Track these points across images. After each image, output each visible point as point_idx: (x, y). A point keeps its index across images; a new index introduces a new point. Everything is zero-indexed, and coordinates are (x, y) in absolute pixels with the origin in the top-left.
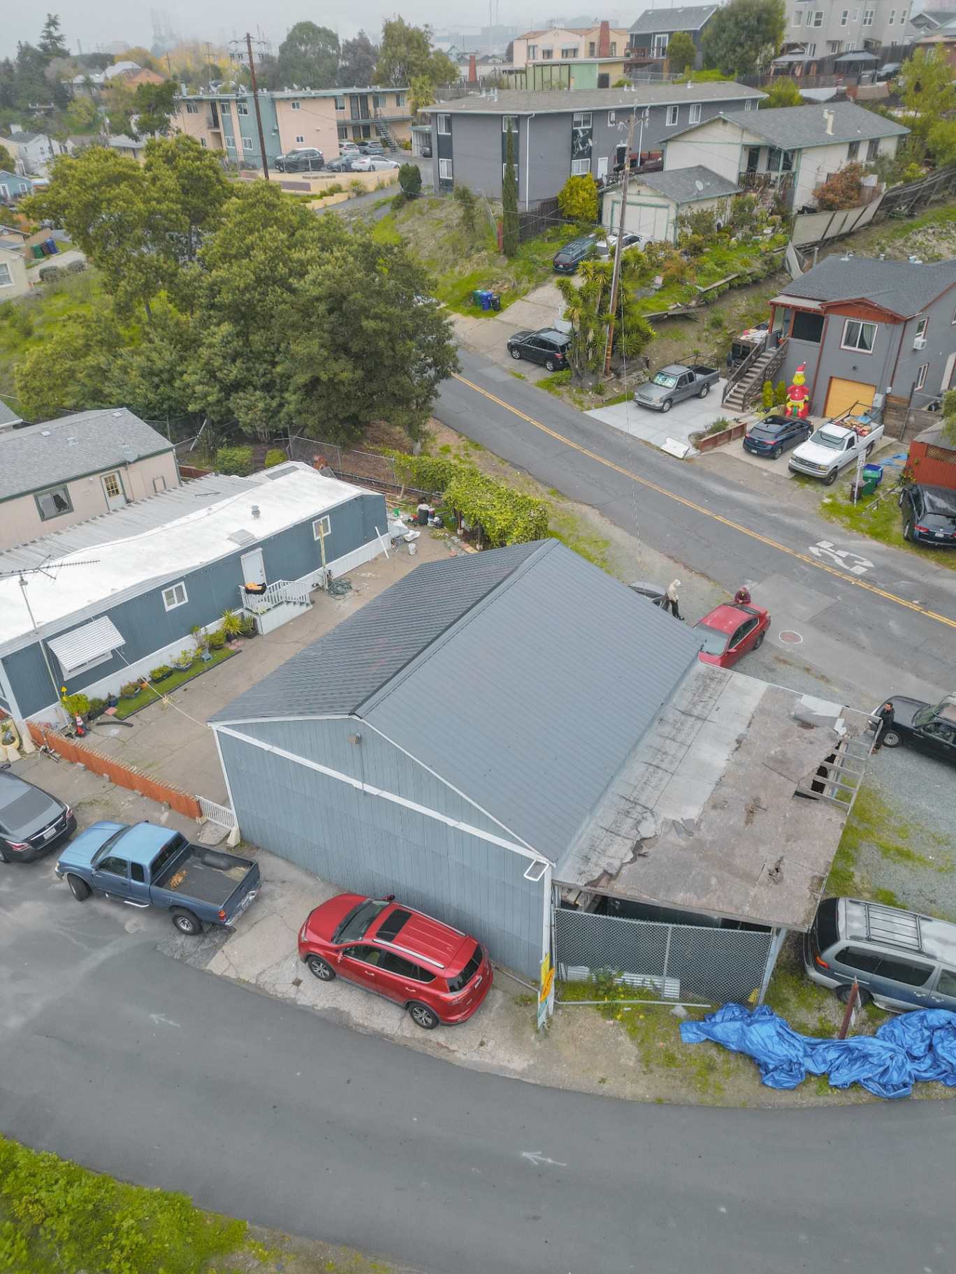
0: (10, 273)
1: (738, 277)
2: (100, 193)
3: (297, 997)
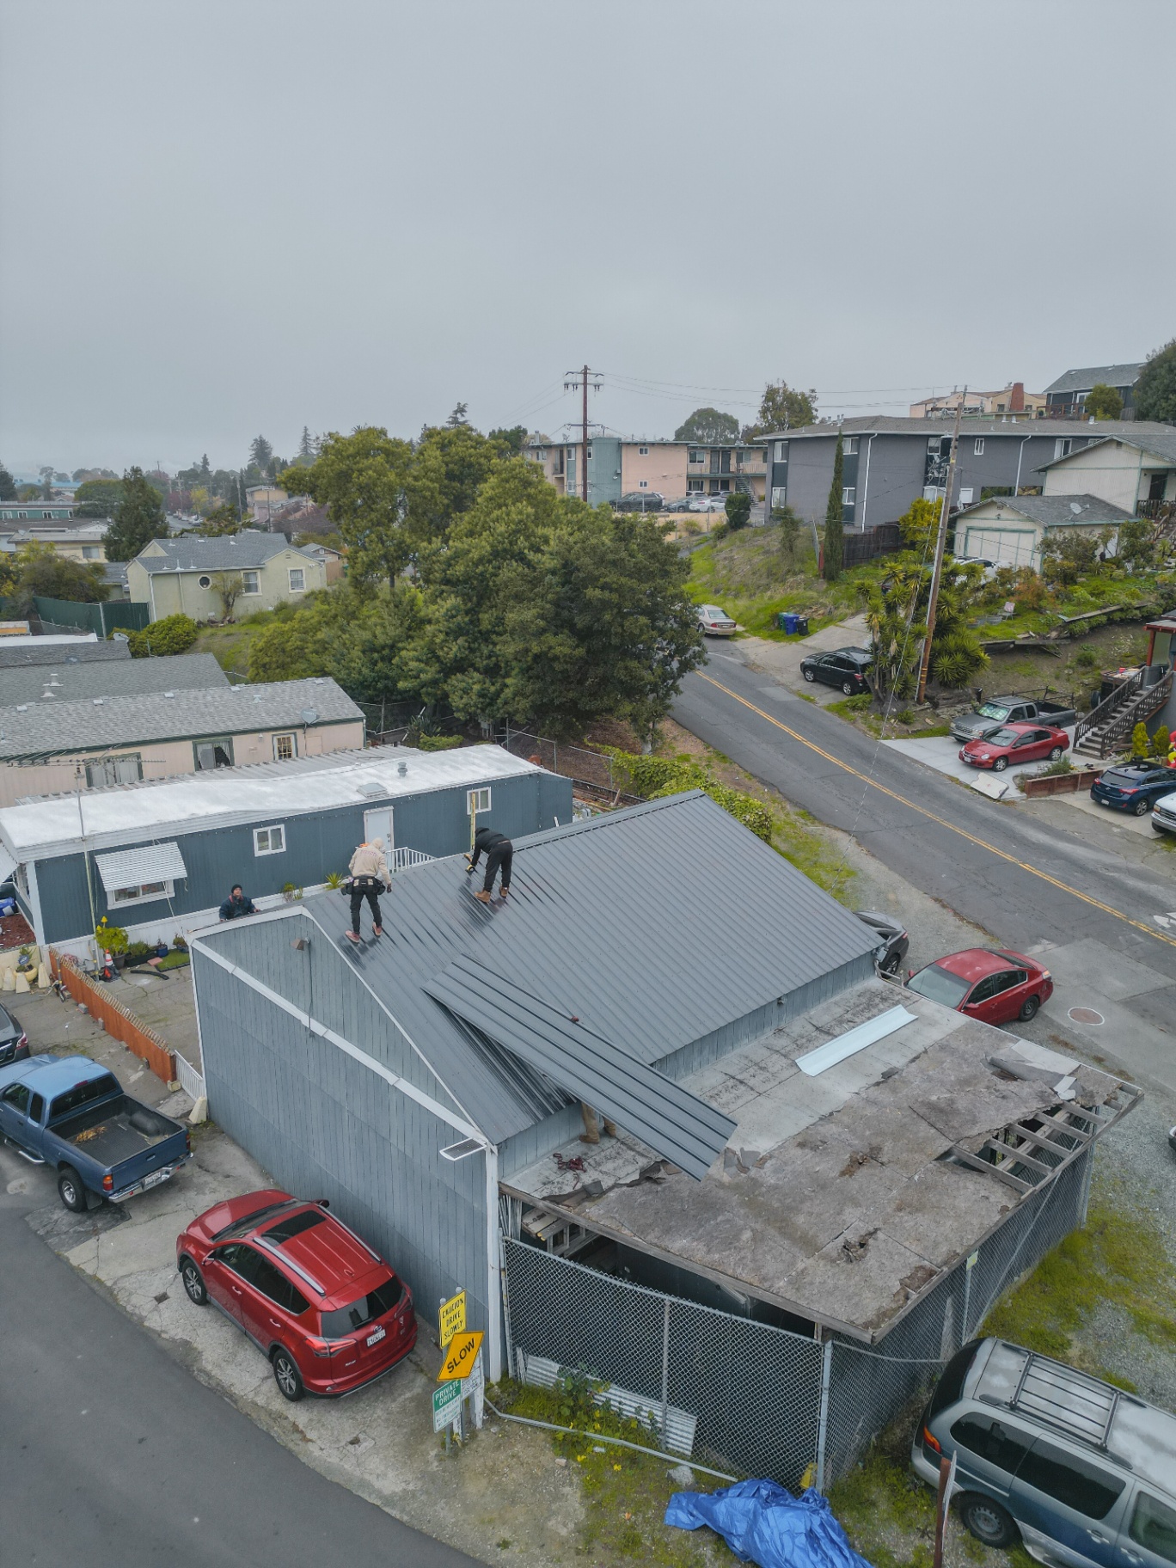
0: (304, 578)
1: (1121, 610)
2: (355, 464)
3: (150, 1316)
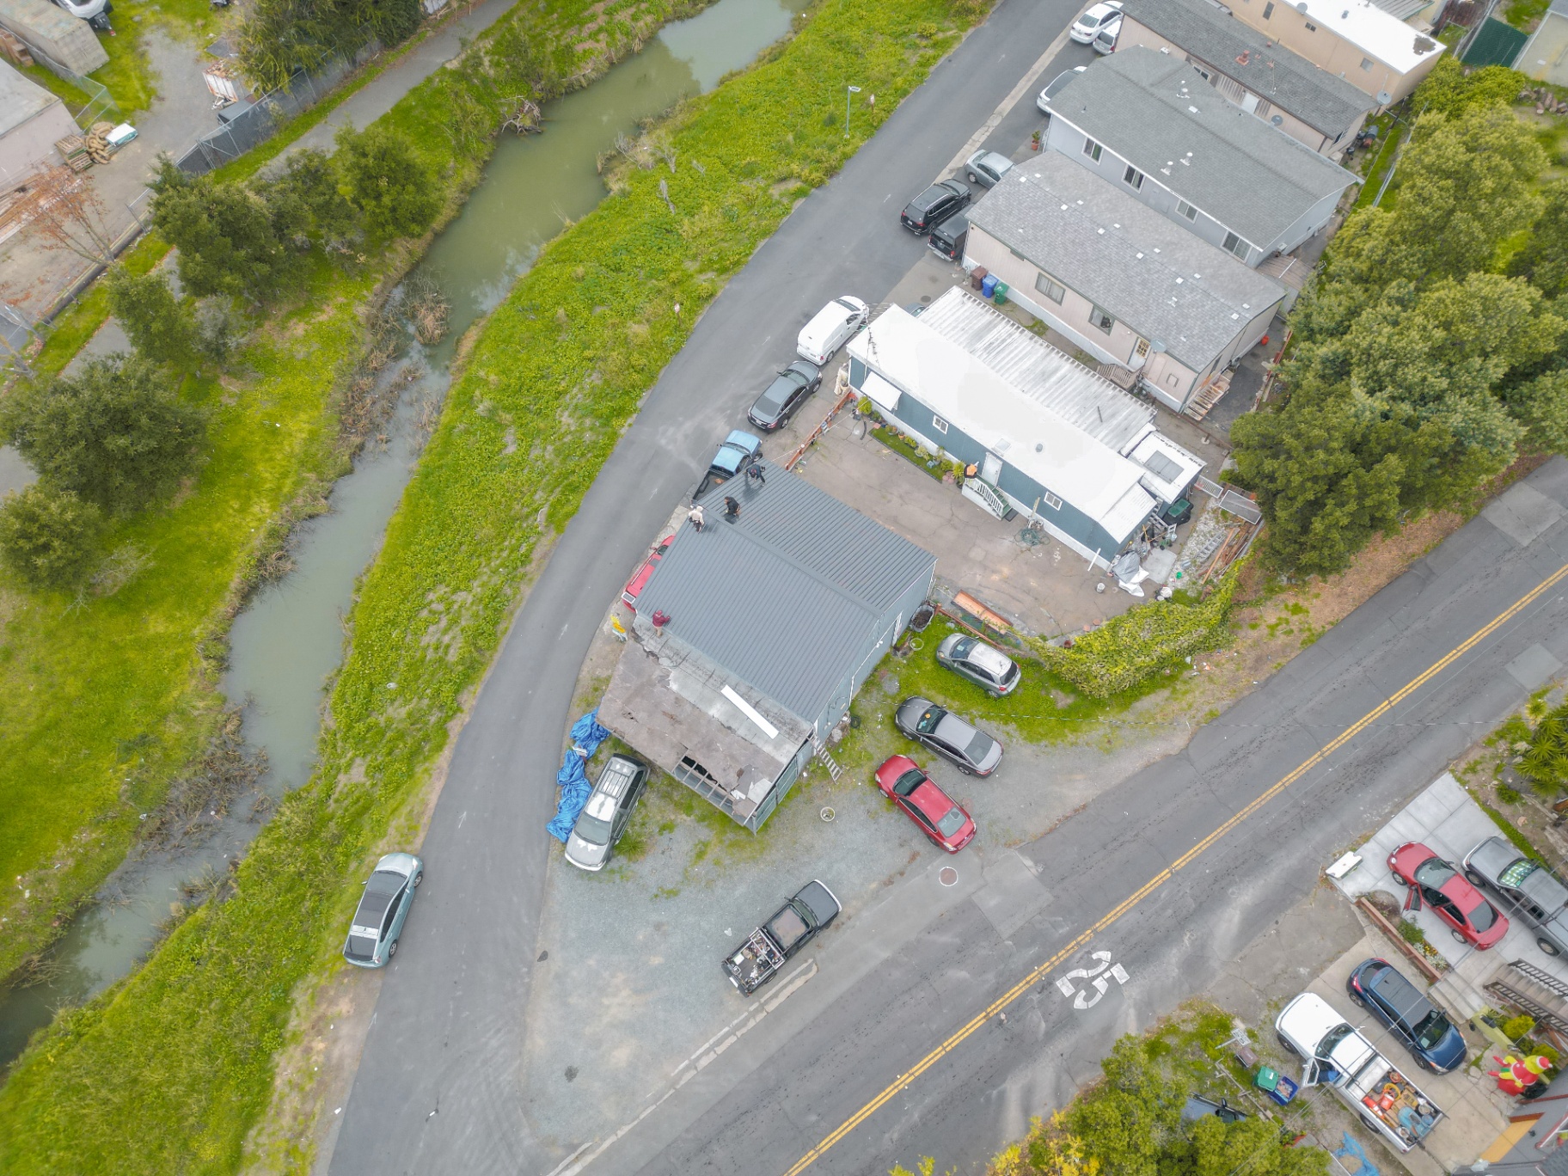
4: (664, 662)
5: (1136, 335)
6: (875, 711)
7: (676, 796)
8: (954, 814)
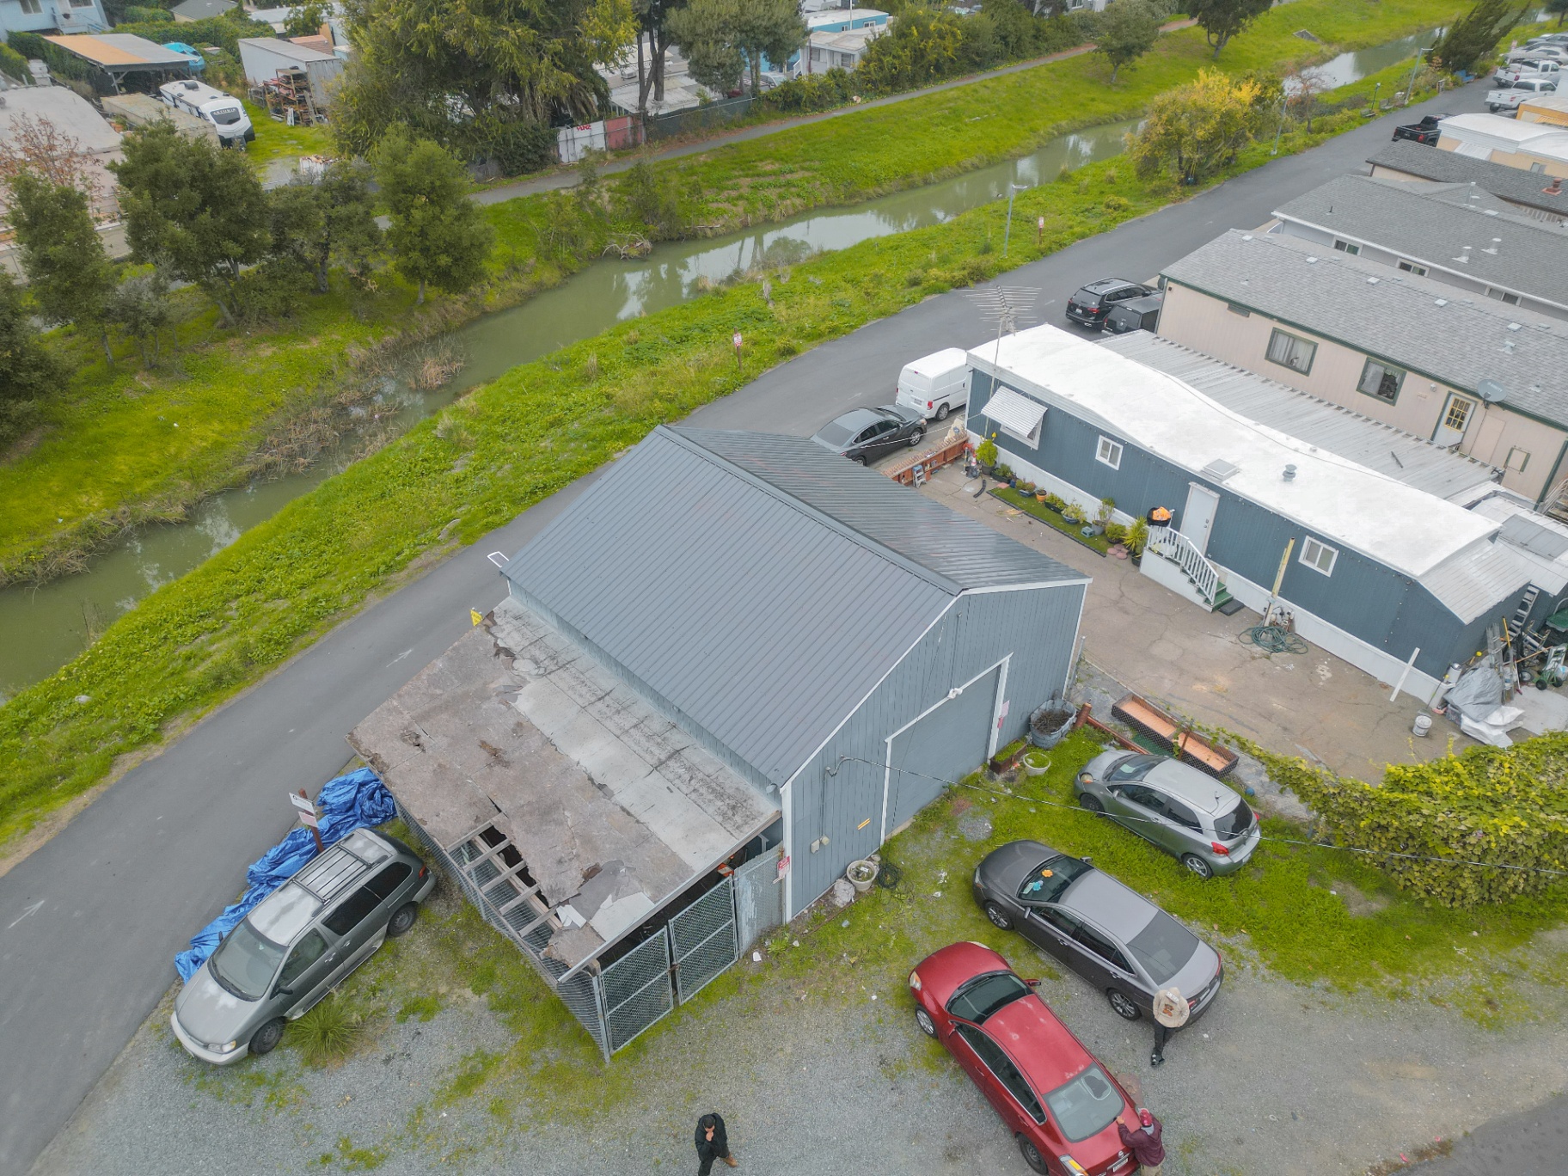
4: (523, 666)
5: (1445, 390)
6: (933, 864)
7: (469, 949)
8: (1091, 1082)
